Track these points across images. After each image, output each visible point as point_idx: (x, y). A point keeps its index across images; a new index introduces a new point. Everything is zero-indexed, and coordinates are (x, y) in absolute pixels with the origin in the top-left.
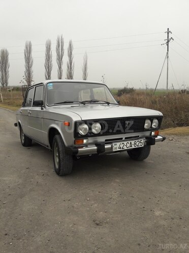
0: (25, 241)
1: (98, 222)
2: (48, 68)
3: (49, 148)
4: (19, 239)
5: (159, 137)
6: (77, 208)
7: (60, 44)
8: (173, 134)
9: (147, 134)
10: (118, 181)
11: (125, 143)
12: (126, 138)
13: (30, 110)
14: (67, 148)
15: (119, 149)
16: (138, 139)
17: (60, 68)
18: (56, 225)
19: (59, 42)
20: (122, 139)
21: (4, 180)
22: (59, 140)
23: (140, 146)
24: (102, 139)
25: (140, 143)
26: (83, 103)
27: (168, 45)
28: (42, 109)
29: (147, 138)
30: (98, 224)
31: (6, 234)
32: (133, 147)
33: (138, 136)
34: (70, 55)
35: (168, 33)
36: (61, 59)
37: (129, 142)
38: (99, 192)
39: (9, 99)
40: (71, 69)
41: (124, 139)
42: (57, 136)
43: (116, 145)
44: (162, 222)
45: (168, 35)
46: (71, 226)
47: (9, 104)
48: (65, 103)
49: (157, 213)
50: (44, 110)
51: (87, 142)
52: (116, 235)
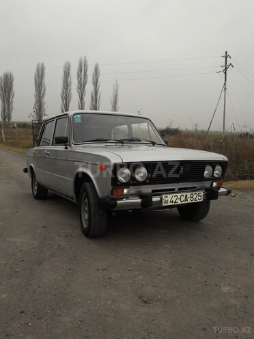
0: (48, 321)
1: (146, 300)
2: (66, 99)
3: (75, 200)
4: (40, 319)
5: (222, 190)
6: (116, 281)
7: (83, 68)
8: (235, 189)
9: (207, 184)
10: (167, 246)
11: (179, 195)
12: (179, 189)
13: (48, 150)
14: (101, 199)
15: (171, 204)
16: (195, 191)
17: (82, 99)
18: (89, 302)
19: (81, 65)
20: (174, 189)
21: (15, 242)
22: (89, 190)
23: (199, 201)
25: (198, 197)
26: (121, 142)
27: (225, 73)
28: (66, 148)
29: (206, 190)
30: (146, 302)
31: (22, 312)
32: (189, 201)
33: (195, 187)
34: (96, 83)
35: (226, 58)
36: (84, 87)
37: (184, 194)
38: (144, 260)
39: (13, 138)
40: (96, 101)
41: (176, 190)
42: (87, 184)
43: (167, 197)
44: (233, 301)
45: (226, 60)
46: (109, 303)
47: (13, 145)
48: (97, 141)
49: (225, 289)
50: (69, 149)
51: (128, 192)
52: (172, 317)
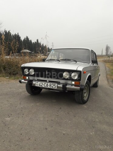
11: (43, 83)
15: (39, 86)
16: (53, 83)
23: (54, 88)
24: (31, 78)
25: (54, 86)
32: (49, 87)
37: (46, 83)
43: (38, 83)
51: (28, 78)
